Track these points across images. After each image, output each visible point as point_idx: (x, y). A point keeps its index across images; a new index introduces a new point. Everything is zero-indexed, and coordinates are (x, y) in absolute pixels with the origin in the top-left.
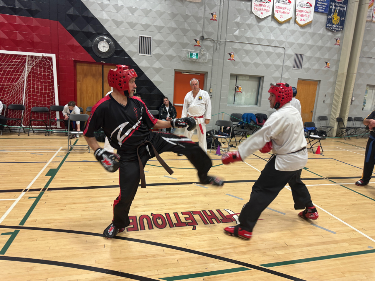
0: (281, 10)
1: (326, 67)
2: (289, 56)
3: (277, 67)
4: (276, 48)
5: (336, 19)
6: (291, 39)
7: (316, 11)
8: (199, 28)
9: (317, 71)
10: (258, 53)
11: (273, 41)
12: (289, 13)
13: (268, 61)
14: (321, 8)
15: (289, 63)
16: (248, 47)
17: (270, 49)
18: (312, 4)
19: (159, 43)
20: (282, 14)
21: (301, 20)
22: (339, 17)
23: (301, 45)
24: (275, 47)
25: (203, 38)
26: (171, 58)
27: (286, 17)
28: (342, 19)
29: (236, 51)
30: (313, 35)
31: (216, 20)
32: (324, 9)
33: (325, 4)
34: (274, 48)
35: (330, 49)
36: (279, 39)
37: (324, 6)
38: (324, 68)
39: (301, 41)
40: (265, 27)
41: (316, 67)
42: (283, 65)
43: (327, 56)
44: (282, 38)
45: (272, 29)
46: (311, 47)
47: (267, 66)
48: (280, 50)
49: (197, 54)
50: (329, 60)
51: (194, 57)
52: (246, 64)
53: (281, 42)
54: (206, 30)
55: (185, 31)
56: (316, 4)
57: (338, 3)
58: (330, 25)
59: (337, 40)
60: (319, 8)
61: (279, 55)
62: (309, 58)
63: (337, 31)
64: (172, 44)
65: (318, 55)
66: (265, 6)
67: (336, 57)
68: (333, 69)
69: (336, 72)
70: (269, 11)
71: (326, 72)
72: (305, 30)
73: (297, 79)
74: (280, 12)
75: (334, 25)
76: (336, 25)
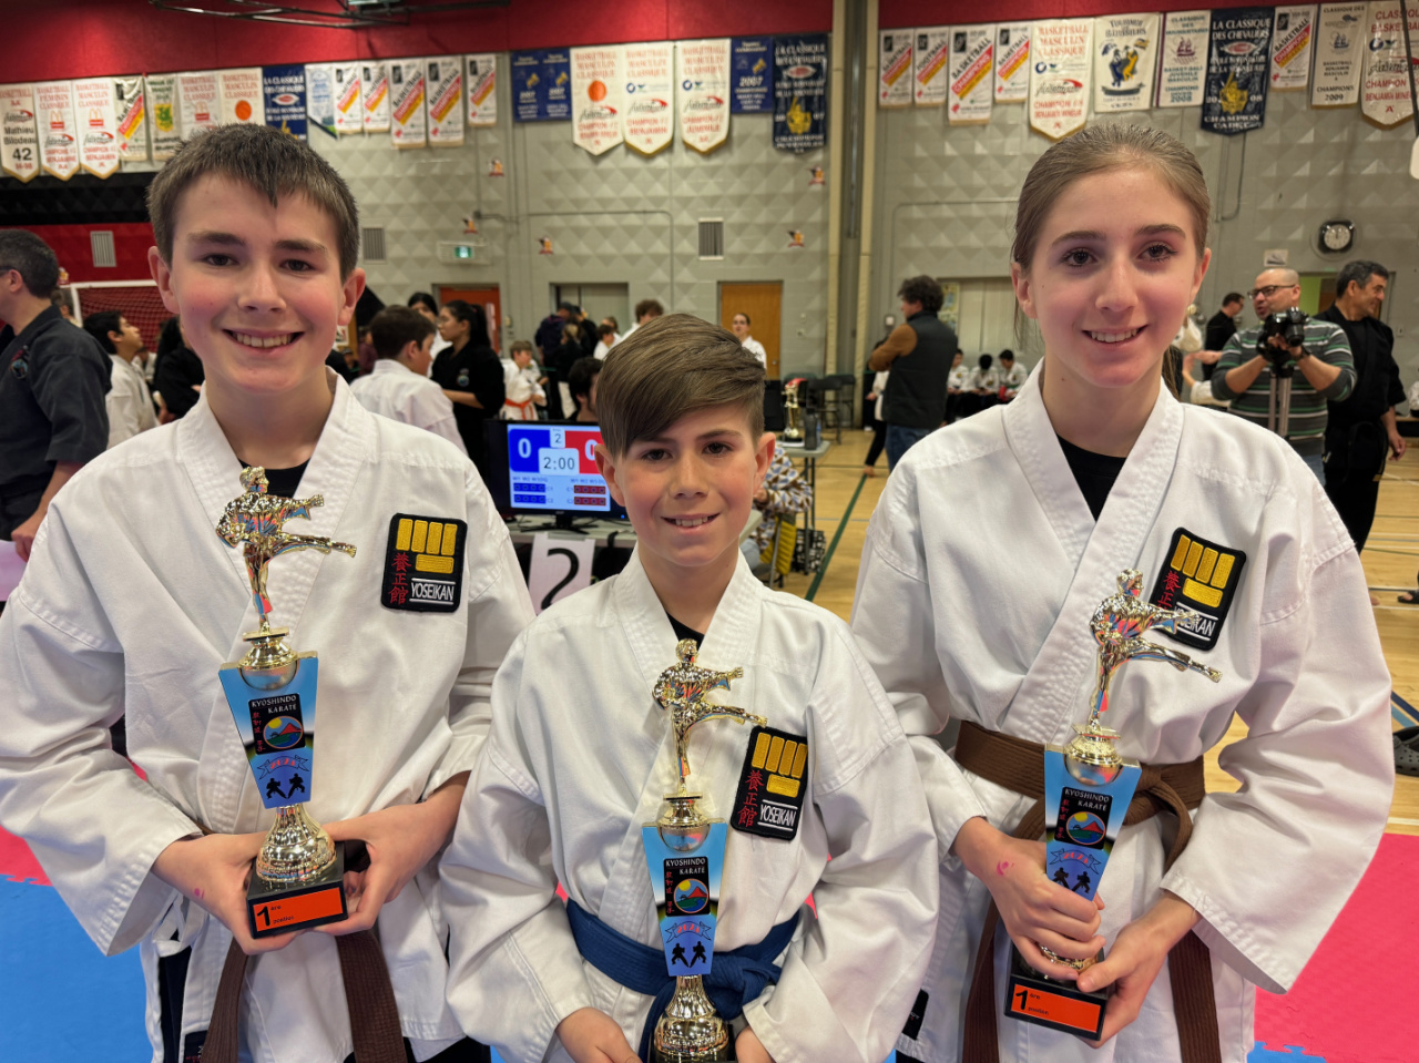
0: (646, 126)
1: (791, 245)
2: (685, 230)
3: (658, 259)
4: (648, 215)
5: (798, 119)
6: (685, 189)
7: (736, 108)
8: (470, 197)
9: (766, 258)
10: (605, 232)
11: (637, 200)
12: (664, 130)
13: (633, 247)
14: (750, 102)
15: (689, 246)
16: (583, 221)
17: (633, 220)
18: (723, 99)
19: (398, 235)
20: (651, 136)
21: (702, 140)
22: (808, 115)
23: (713, 200)
24: (645, 212)
25: (478, 216)
26: (422, 262)
27: (661, 140)
28: (816, 116)
29: (554, 232)
30: (740, 170)
31: (503, 176)
32: (759, 102)
33: (758, 90)
34: (642, 216)
35: (795, 198)
36: (651, 193)
37: (757, 96)
38: (785, 249)
39: (711, 188)
40: (612, 170)
41: (763, 247)
42: (671, 253)
43: (789, 218)
44: (659, 190)
45: (630, 174)
46: (740, 200)
47: (632, 259)
48: (659, 219)
49: (469, 250)
50: (798, 225)
51: (464, 255)
52: (580, 259)
53: (658, 200)
54: (484, 197)
55: (443, 207)
56: (733, 96)
57: (797, 80)
58: (784, 139)
59: (814, 172)
60: (744, 102)
61: (658, 231)
62: (740, 229)
63: (806, 149)
64: (420, 235)
65: (762, 218)
66: (605, 125)
67: (817, 217)
68: (816, 246)
69: (825, 255)
70: (615, 134)
71: (795, 257)
72: (715, 161)
73: (714, 282)
74: (642, 131)
75: (796, 134)
76: (804, 134)
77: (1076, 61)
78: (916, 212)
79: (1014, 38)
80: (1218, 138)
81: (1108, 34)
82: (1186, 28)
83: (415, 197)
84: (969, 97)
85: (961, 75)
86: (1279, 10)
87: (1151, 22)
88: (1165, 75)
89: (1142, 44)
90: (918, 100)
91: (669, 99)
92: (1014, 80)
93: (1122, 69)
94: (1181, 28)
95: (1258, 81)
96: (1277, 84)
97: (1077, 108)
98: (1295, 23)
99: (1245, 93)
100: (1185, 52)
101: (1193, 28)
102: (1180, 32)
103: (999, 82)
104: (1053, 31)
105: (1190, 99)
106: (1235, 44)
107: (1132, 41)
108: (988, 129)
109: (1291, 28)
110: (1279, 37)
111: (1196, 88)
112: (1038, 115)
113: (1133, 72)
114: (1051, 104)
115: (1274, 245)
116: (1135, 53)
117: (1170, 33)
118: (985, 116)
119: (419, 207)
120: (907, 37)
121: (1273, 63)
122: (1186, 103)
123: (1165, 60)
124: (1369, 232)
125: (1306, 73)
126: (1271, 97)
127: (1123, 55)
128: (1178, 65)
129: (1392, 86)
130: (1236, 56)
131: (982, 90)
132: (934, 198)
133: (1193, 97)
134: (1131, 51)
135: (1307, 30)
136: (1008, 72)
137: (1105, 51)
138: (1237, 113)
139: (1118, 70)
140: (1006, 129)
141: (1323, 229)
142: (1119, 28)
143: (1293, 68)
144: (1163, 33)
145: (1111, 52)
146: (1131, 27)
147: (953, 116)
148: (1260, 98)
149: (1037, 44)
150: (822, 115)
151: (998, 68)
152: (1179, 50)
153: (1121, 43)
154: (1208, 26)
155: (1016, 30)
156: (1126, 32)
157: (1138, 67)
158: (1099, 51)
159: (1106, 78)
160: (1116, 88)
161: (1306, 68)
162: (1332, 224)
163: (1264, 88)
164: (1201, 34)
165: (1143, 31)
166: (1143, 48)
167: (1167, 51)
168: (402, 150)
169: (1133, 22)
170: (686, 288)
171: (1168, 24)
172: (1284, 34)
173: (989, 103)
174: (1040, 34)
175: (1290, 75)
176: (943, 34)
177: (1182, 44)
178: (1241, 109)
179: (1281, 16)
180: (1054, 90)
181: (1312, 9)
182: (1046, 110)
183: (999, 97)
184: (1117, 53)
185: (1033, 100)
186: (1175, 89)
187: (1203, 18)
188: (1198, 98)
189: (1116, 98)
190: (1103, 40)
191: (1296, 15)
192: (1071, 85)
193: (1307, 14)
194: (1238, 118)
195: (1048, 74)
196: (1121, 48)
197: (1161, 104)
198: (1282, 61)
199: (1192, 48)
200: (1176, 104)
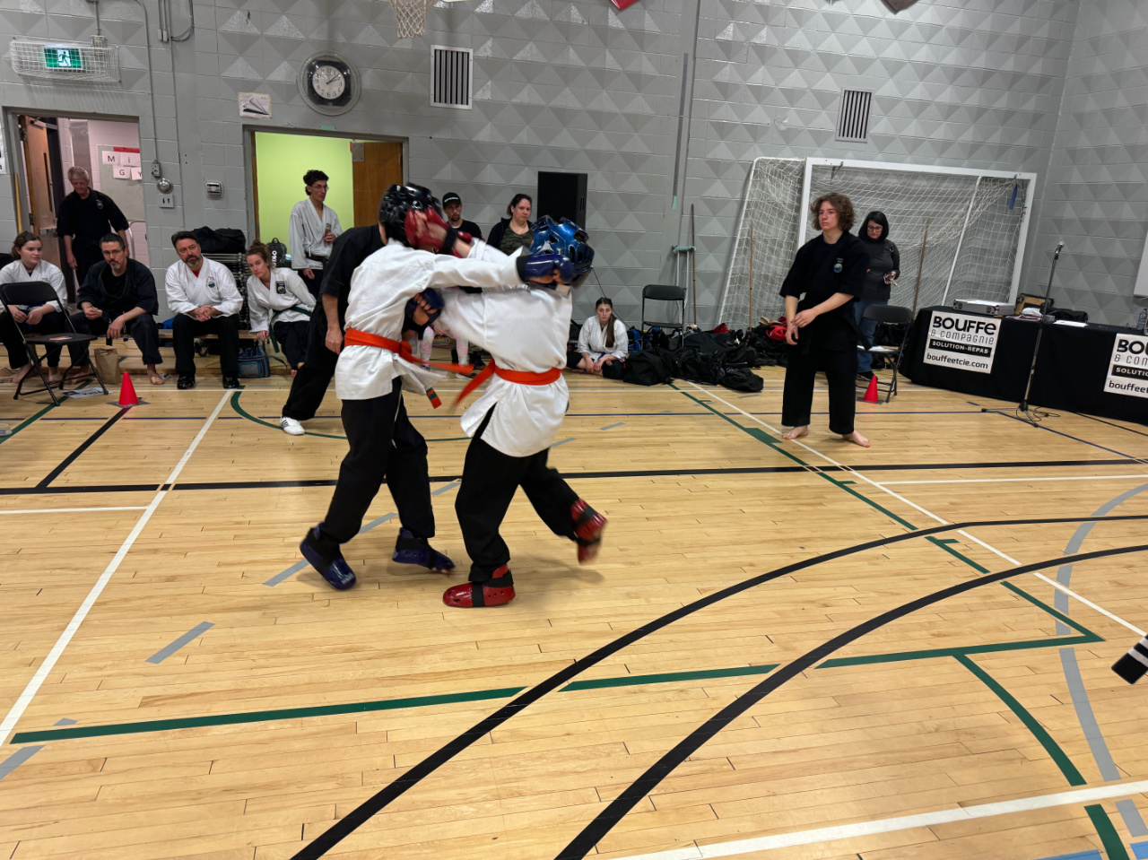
115: (251, 86)
124: (368, 80)
141: (311, 69)
162: (322, 63)
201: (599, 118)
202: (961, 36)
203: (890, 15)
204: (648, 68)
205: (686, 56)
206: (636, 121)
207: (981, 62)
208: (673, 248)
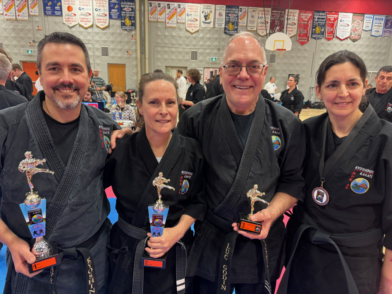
0: (85, 20)
1: (127, 55)
2: (98, 49)
5: (128, 22)
6: (97, 38)
7: (111, 17)
8: (31, 36)
9: (120, 58)
12: (90, 21)
14: (114, 16)
15: (99, 53)
18: (107, 14)
19: (7, 46)
20: (86, 23)
21: (101, 25)
22: (130, 21)
23: (105, 41)
25: (34, 41)
27: (90, 24)
28: (132, 22)
30: (113, 34)
31: (41, 30)
32: (117, 16)
33: (116, 13)
35: (128, 42)
36: (87, 38)
37: (116, 15)
38: (126, 56)
39: (104, 38)
40: (75, 31)
41: (119, 55)
42: (94, 55)
43: (126, 47)
44: (90, 38)
45: (81, 32)
46: (113, 42)
48: (90, 46)
49: (31, 51)
50: (129, 50)
51: (30, 52)
54: (36, 36)
55: (22, 38)
56: (110, 14)
57: (127, 11)
58: (124, 27)
59: (132, 36)
60: (113, 16)
61: (90, 49)
62: (113, 50)
63: (130, 30)
64: (15, 46)
65: (119, 47)
66: (73, 19)
67: (134, 48)
68: (134, 55)
69: (136, 58)
70: (76, 21)
71: (128, 58)
72: (105, 31)
73: (107, 63)
74: (84, 21)
75: (127, 26)
76: (129, 26)
77: (196, 14)
78: (159, 49)
79: (182, 7)
80: (228, 36)
81: (203, 8)
82: (220, 9)
83: (13, 34)
84: (171, 20)
85: (169, 15)
86: (240, 7)
87: (213, 6)
88: (216, 20)
89: (211, 12)
90: (158, 20)
91: (91, 13)
92: (182, 17)
93: (207, 17)
94: (219, 9)
95: (236, 24)
96: (240, 24)
97: (197, 26)
98: (243, 10)
99: (233, 26)
100: (220, 15)
101: (222, 9)
102: (219, 10)
103: (178, 17)
104: (191, 6)
105: (222, 26)
106: (231, 14)
107: (209, 11)
108: (176, 29)
109: (242, 12)
110: (240, 13)
111: (223, 23)
112: (188, 26)
113: (209, 18)
114: (191, 24)
116: (209, 14)
117: (217, 10)
118: (175, 25)
119: (15, 38)
120: (155, 3)
121: (239, 19)
122: (221, 27)
123: (216, 16)
125: (246, 22)
126: (239, 27)
127: (207, 14)
128: (219, 18)
129: (263, 27)
130: (231, 17)
131: (174, 19)
132: (163, 45)
133: (222, 25)
134: (208, 13)
135: (246, 12)
136: (180, 15)
137: (203, 12)
138: (232, 30)
139: (206, 17)
140: (180, 29)
142: (206, 7)
143: (243, 21)
144: (215, 9)
145: (204, 13)
146: (208, 7)
147: (167, 25)
148: (236, 27)
149: (187, 9)
150: (134, 21)
151: (178, 14)
152: (219, 14)
153: (206, 11)
154: (225, 9)
155: (182, 5)
156: (207, 8)
157: (210, 17)
158: (201, 12)
159: (203, 19)
160: (205, 22)
161: (246, 21)
163: (237, 25)
164: (224, 11)
165: (211, 8)
166: (211, 13)
167: (216, 14)
168: (7, 20)
169: (209, 6)
170: (98, 65)
171: (217, 7)
172: (241, 13)
173: (176, 22)
174: (188, 6)
175: (243, 22)
176: (164, 4)
177: (220, 13)
178: (233, 29)
179: (241, 9)
180: (191, 21)
181: (247, 8)
182: (190, 25)
183: (178, 21)
184: (205, 13)
185: (186, 23)
186: (218, 23)
187: (224, 7)
188: (223, 26)
189: (205, 24)
190: (202, 10)
191: (243, 9)
192: (195, 20)
193: (246, 9)
194: (232, 31)
195: (190, 17)
196: (206, 12)
197: (216, 27)
198: (241, 19)
199: (222, 14)
200: (219, 27)
201: (298, 64)
202: (367, 46)
203: (353, 43)
204: (307, 55)
205: (314, 53)
206: (304, 64)
207: (372, 50)
208: (310, 87)
